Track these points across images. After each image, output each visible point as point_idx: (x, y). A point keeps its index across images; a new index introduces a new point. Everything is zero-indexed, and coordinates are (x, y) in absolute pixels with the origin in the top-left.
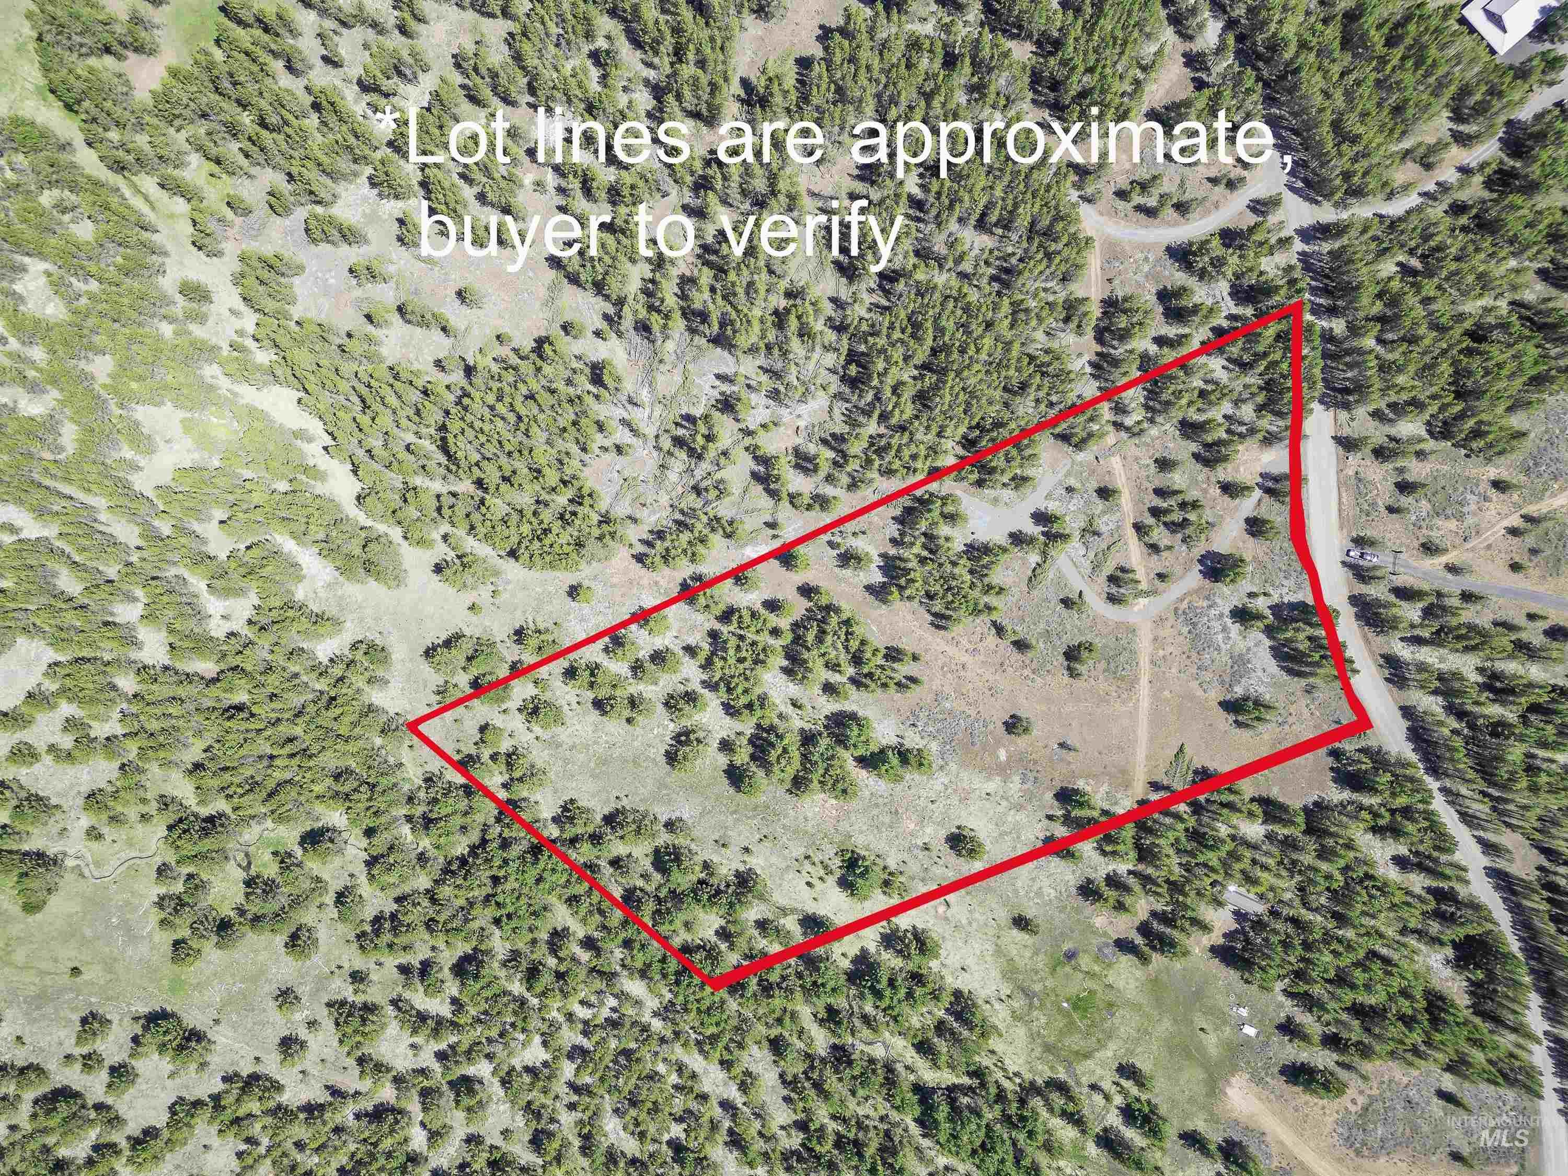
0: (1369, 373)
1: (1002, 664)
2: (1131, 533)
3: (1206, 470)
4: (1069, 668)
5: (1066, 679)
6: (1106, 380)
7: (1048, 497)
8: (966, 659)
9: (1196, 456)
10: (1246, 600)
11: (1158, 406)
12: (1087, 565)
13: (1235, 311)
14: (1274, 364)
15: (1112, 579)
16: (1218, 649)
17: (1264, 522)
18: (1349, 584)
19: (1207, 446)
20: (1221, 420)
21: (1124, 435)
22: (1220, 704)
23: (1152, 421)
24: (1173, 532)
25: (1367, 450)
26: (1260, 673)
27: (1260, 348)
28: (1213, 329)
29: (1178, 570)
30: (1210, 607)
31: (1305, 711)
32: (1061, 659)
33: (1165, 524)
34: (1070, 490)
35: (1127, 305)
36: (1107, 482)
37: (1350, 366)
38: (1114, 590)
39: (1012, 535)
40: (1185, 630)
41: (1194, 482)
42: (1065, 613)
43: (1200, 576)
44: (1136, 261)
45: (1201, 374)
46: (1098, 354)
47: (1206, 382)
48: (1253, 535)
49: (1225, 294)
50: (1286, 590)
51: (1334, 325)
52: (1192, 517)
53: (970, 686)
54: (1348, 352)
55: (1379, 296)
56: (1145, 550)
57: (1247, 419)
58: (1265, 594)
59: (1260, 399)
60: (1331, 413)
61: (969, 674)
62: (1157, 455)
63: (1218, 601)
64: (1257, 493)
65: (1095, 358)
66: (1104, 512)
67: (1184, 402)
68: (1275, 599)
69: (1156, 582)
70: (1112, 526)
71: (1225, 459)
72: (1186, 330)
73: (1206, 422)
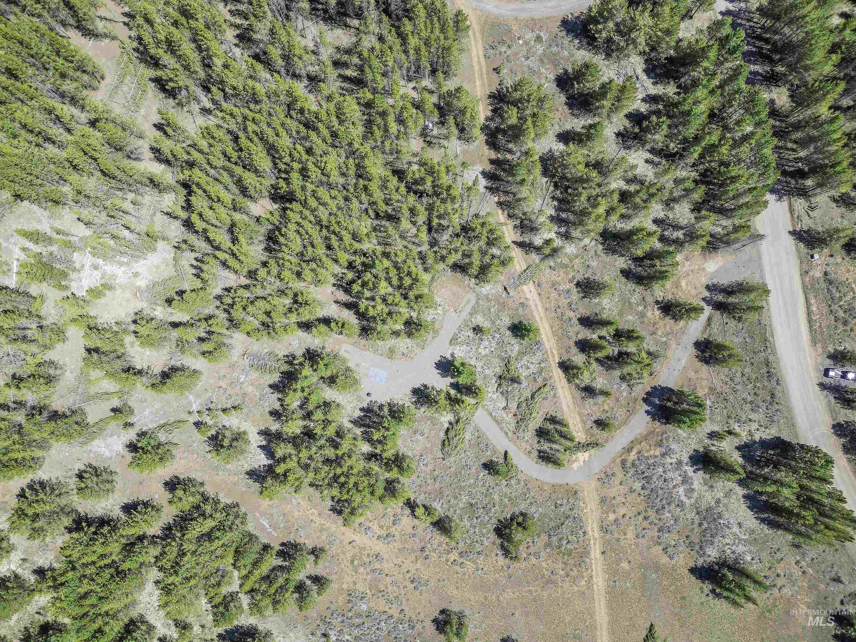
0: (833, 148)
1: (423, 550)
2: (558, 375)
3: (639, 289)
4: (502, 546)
5: (501, 561)
6: (506, 193)
7: (454, 341)
8: (379, 547)
9: (626, 274)
10: (707, 441)
11: (572, 217)
12: (509, 418)
13: (654, 90)
14: (712, 149)
15: (541, 433)
16: (681, 505)
17: (721, 347)
18: (832, 411)
19: (637, 260)
20: (653, 228)
21: (535, 257)
22: (693, 571)
23: (567, 236)
24: (609, 368)
25: (837, 246)
26: (735, 529)
27: (691, 131)
28: (629, 116)
29: (621, 413)
30: (663, 455)
31: (796, 572)
32: (493, 536)
33: (597, 360)
34: (477, 330)
35: (517, 95)
36: (520, 316)
37: (803, 143)
38: (546, 446)
39: (416, 392)
40: (637, 486)
41: (626, 302)
42: (490, 479)
43: (648, 418)
44: (526, 43)
45: (619, 172)
46: (492, 162)
47: (629, 181)
48: (706, 361)
49: (639, 71)
50: (754, 426)
51: (774, 96)
52: (631, 347)
53: (389, 580)
54: (797, 126)
55: (834, 49)
56: (579, 394)
57: (682, 221)
58: (730, 433)
59: (697, 196)
60: (785, 204)
61: (386, 566)
62: (579, 277)
63: (673, 446)
64: (708, 310)
65: (489, 167)
66: (522, 354)
67: (601, 210)
68: (744, 438)
69: (596, 431)
70: (534, 368)
71: (662, 276)
72: (597, 119)
73: (632, 233)
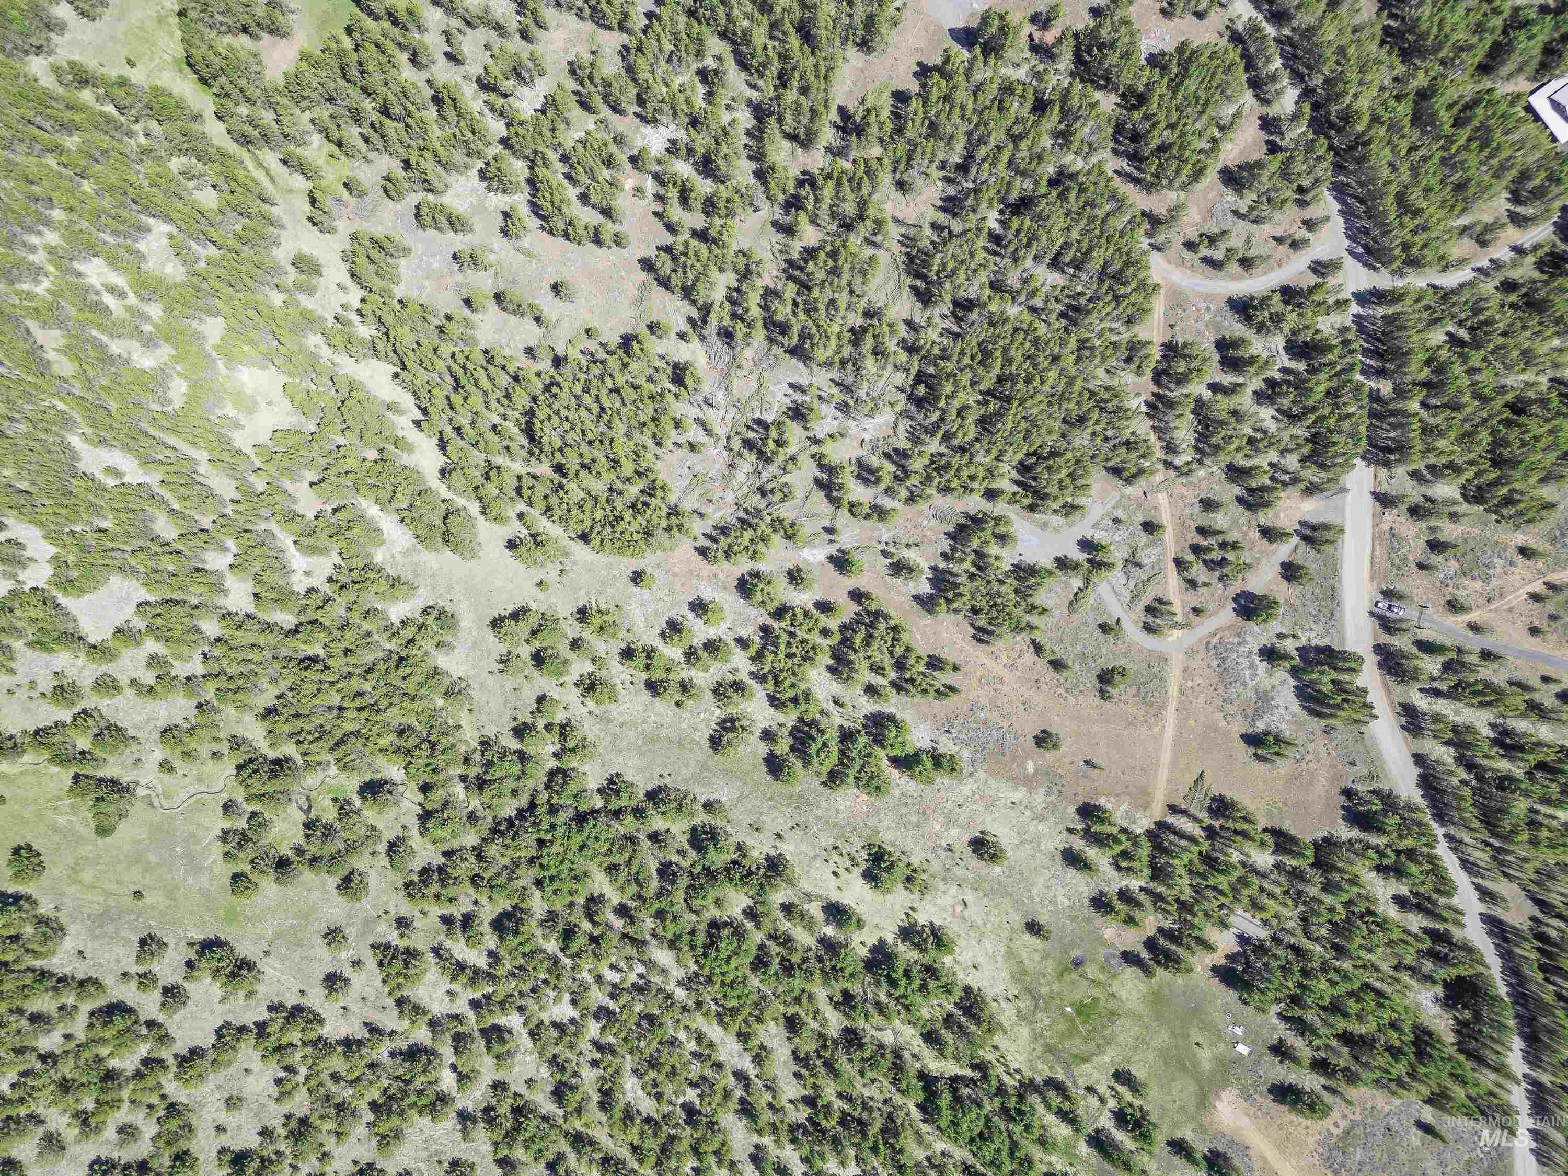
0: (1411, 435)
1: (1037, 681)
2: (1171, 568)
3: (1248, 513)
4: (1101, 691)
5: (1098, 701)
6: (1160, 420)
7: (1095, 526)
8: (1003, 672)
9: (1239, 499)
10: (1275, 640)
11: (1207, 450)
12: (1126, 595)
13: (1289, 364)
14: (1322, 419)
15: (1149, 610)
16: (1244, 684)
17: (1300, 567)
18: (1376, 636)
19: (1251, 491)
20: (1267, 468)
21: (1172, 473)
22: (1242, 736)
23: (1200, 462)
24: (1212, 569)
25: (1404, 508)
26: (1282, 711)
27: (1310, 403)
28: (1266, 380)
29: (1212, 606)
30: (1240, 644)
31: (1323, 750)
32: (1095, 681)
33: (1205, 561)
34: (1116, 521)
35: (1187, 351)
36: (1151, 516)
37: (1394, 427)
38: (1150, 620)
39: (1057, 560)
40: (1214, 663)
41: (1235, 522)
42: (1102, 637)
43: (1233, 614)
44: (1198, 310)
45: (1251, 423)
46: (1154, 394)
47: (1255, 430)
48: (1287, 579)
49: (1280, 348)
50: (1313, 634)
51: (1381, 386)
52: (1231, 556)
53: (1006, 700)
54: (1394, 413)
55: (1428, 363)
56: (1184, 585)
57: (1291, 469)
58: (1294, 636)
59: (1306, 450)
60: (1371, 470)
61: (1005, 689)
62: (1203, 496)
63: (1248, 639)
64: (1295, 540)
65: (1151, 398)
66: (1147, 546)
67: (1233, 447)
68: (1303, 642)
69: (1191, 615)
70: (1153, 559)
71: (1268, 504)
72: (1241, 380)
73: (1252, 468)
